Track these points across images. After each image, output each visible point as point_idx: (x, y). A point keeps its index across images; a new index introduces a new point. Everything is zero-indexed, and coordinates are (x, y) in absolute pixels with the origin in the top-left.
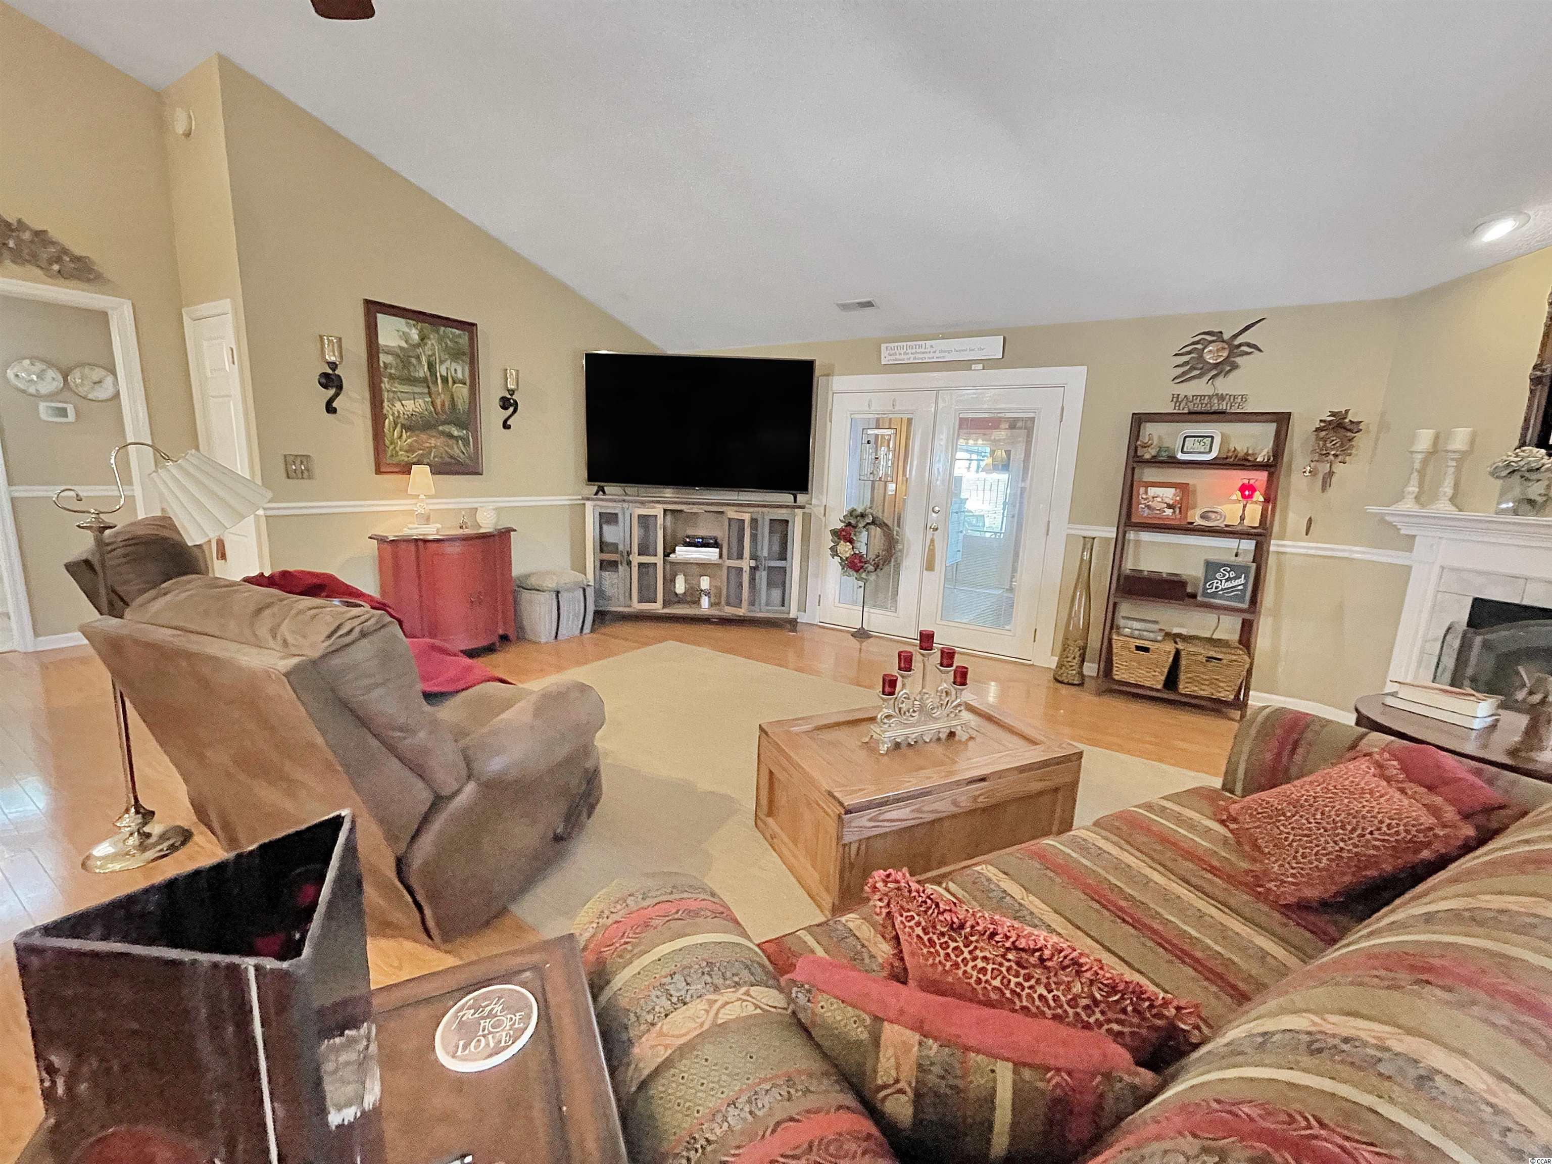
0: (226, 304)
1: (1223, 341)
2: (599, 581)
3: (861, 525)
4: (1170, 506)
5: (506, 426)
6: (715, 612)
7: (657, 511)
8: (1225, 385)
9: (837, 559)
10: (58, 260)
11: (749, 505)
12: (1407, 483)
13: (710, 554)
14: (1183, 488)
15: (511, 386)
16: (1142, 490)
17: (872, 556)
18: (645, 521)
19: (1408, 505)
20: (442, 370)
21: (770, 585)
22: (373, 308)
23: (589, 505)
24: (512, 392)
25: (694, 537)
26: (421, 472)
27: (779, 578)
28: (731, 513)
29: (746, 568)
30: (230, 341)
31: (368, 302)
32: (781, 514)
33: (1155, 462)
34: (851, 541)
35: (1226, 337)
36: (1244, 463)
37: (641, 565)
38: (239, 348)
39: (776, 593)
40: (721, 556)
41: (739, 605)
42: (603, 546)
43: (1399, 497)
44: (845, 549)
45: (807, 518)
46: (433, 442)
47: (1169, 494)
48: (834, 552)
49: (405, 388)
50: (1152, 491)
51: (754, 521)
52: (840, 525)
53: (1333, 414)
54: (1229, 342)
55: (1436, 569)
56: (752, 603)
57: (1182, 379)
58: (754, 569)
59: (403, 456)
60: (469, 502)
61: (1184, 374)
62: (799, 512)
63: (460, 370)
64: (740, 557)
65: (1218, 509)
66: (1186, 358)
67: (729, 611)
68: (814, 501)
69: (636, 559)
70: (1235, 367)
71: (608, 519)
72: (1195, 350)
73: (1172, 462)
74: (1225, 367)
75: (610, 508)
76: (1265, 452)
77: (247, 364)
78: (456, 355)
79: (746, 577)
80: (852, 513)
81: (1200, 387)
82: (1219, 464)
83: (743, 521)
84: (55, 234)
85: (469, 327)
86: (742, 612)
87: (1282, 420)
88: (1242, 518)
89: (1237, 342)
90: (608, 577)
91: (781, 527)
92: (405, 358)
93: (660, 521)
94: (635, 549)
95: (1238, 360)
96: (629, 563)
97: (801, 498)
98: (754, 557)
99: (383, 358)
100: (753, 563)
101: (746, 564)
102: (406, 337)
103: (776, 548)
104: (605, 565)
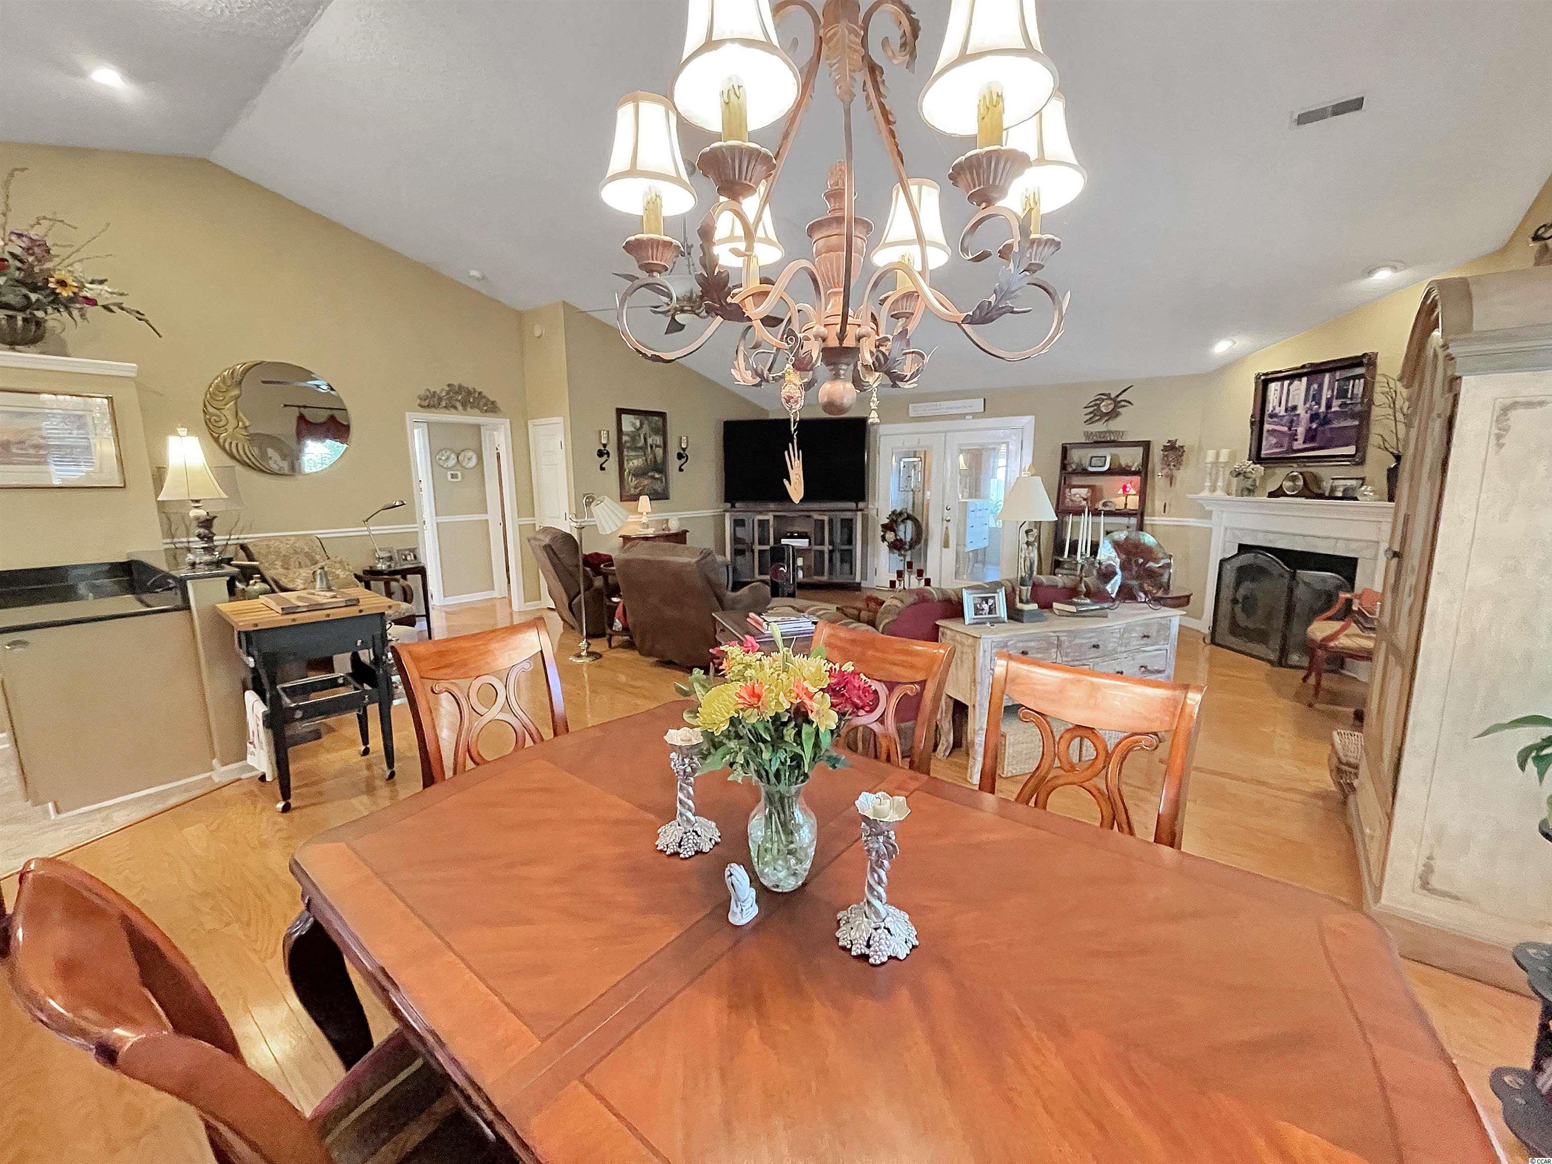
0: (560, 420)
1: (1111, 399)
2: (733, 561)
3: (900, 520)
4: (1085, 499)
5: (681, 470)
6: (807, 580)
7: (770, 517)
8: (1115, 425)
9: (886, 543)
10: (486, 405)
11: (828, 511)
12: (1204, 481)
13: (803, 543)
14: (1091, 487)
15: (684, 446)
16: (1067, 490)
17: (908, 539)
18: (763, 524)
19: (1206, 494)
20: (650, 441)
21: (842, 561)
22: (620, 412)
23: (727, 515)
24: (684, 450)
25: (792, 533)
26: (644, 500)
27: (848, 557)
28: (816, 516)
29: (826, 551)
30: (560, 437)
31: (618, 410)
32: (848, 515)
33: (1075, 473)
34: (894, 531)
35: (1113, 396)
36: (1124, 471)
37: (760, 552)
38: (565, 441)
39: (846, 567)
40: (810, 543)
41: (822, 574)
42: (736, 540)
43: (1202, 490)
44: (890, 536)
45: (865, 519)
46: (646, 482)
47: (1084, 492)
48: (884, 539)
49: (633, 454)
50: (1074, 491)
51: (831, 521)
52: (887, 521)
53: (1169, 441)
54: (1114, 400)
55: (1223, 528)
56: (831, 572)
57: (1090, 421)
58: (831, 552)
59: (632, 491)
60: (664, 516)
61: (1091, 418)
62: (859, 513)
63: (658, 440)
64: (822, 543)
65: (1112, 500)
66: (1091, 409)
67: (816, 578)
68: (870, 506)
69: (757, 547)
70: (1118, 414)
71: (739, 523)
72: (1096, 405)
73: (1085, 472)
74: (1113, 414)
75: (740, 516)
76: (1136, 465)
77: (570, 447)
78: (656, 431)
79: (827, 556)
80: (894, 512)
81: (1099, 427)
82: (1110, 472)
83: (823, 521)
84: (485, 393)
85: (662, 415)
86: (825, 578)
87: (1146, 445)
88: (1126, 504)
89: (1119, 399)
90: (739, 559)
91: (848, 525)
92: (634, 436)
93: (771, 523)
94: (756, 541)
95: (1120, 410)
96: (753, 551)
97: (861, 505)
98: (831, 542)
99: (625, 438)
100: (831, 548)
101: (826, 548)
102: (634, 425)
103: (846, 537)
104: (737, 552)
